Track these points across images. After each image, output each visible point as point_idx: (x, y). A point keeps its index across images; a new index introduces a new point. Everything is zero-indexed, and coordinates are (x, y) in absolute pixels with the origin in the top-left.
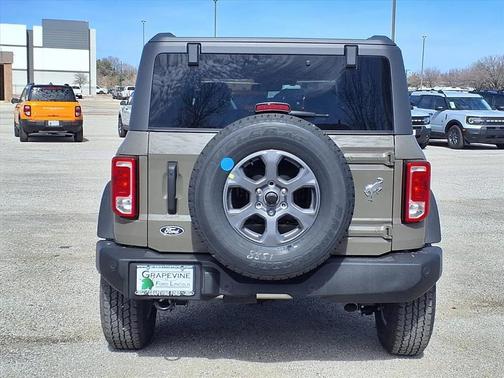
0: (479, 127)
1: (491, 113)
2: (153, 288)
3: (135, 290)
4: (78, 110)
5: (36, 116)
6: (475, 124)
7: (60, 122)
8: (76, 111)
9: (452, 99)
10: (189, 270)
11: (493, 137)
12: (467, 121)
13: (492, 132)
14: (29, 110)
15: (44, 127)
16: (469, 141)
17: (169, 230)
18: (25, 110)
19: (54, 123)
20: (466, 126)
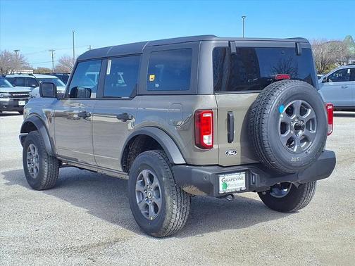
2: (228, 188)
3: (219, 191)
10: (243, 175)
17: (230, 153)
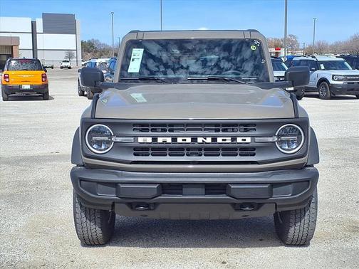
0: (341, 83)
1: (352, 72)
4: (44, 77)
5: (13, 82)
6: (338, 80)
7: (31, 86)
8: (43, 77)
9: (322, 62)
11: (352, 90)
12: (333, 78)
13: (351, 86)
14: (8, 77)
15: (19, 89)
16: (334, 93)
18: (5, 77)
19: (27, 87)
20: (332, 82)
